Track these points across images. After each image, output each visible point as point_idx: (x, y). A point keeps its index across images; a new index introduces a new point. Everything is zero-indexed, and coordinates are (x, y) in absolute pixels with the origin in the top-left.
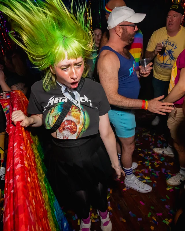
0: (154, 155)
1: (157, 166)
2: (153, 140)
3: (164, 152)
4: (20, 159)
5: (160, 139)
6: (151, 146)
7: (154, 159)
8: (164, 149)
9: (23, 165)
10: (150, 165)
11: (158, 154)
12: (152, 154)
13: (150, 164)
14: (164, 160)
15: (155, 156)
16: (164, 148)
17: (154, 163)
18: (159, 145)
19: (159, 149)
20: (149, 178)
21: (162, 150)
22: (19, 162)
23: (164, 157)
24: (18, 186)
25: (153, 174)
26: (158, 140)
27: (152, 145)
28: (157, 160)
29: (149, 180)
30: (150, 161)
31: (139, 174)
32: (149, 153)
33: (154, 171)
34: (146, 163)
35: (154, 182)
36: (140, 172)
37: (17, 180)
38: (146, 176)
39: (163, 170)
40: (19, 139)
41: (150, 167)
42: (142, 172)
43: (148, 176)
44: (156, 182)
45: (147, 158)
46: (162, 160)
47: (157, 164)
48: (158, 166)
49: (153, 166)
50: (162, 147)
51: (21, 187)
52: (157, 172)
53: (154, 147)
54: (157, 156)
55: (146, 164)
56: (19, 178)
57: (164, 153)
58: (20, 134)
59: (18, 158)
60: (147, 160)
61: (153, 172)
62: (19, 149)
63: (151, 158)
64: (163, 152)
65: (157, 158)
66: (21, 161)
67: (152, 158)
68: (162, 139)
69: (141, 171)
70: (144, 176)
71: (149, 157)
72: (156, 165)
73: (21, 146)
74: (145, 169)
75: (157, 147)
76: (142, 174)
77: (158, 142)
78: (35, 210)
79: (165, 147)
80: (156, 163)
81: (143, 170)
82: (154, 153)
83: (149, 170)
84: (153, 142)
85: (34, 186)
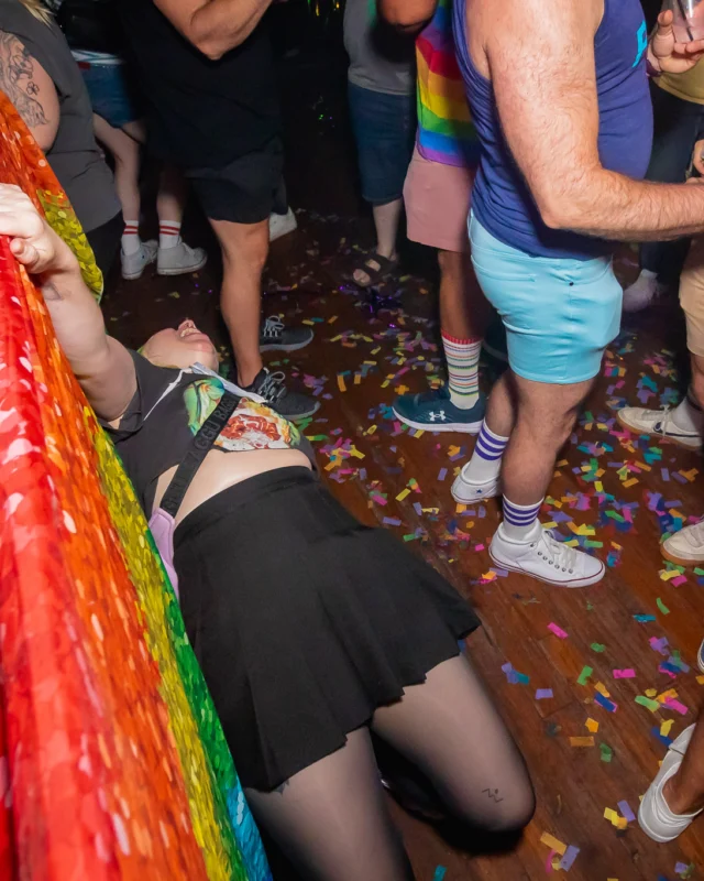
0: (620, 439)
1: (629, 484)
2: (622, 372)
3: (662, 427)
4: (25, 415)
5: (649, 371)
6: (608, 398)
7: (619, 455)
8: (664, 413)
9: (37, 449)
10: (599, 479)
11: (635, 435)
12: (612, 433)
13: (600, 473)
14: (659, 458)
15: (625, 441)
16: (663, 409)
17: (618, 472)
18: (643, 396)
19: (642, 411)
20: (592, 532)
21: (654, 417)
22: (16, 429)
23: (659, 446)
24: (20, 546)
25: (609, 513)
26: (642, 374)
27: (616, 393)
28: (632, 458)
29: (591, 538)
30: (602, 461)
31: (550, 513)
32: (602, 426)
33: (616, 505)
34: (586, 468)
35: (613, 549)
36: (558, 505)
37: (15, 514)
38: (578, 525)
39: (653, 500)
40: (12, 322)
41: (599, 486)
42: (566, 505)
43: (589, 523)
44: (618, 547)
45: (592, 448)
46: (649, 458)
47: (630, 476)
48: (634, 481)
49: (611, 482)
50: (654, 405)
51: (35, 551)
52: (627, 508)
53: (622, 405)
54: (630, 442)
55: (586, 473)
56: (20, 505)
57: (661, 431)
58: (15, 299)
59: (13, 410)
60: (587, 458)
61: (612, 508)
62: (13, 370)
63: (604, 449)
64: (658, 425)
65: (632, 450)
66: (27, 428)
67: (610, 449)
68: (656, 369)
69: (560, 500)
70: (571, 525)
71: (599, 446)
72: (623, 477)
73: (25, 355)
74: (579, 493)
75: (635, 403)
76: (562, 516)
77: (640, 384)
78: (104, 662)
79: (666, 407)
80: (623, 471)
81: (569, 498)
82: (619, 427)
83: (594, 501)
84: (620, 385)
85: (92, 557)
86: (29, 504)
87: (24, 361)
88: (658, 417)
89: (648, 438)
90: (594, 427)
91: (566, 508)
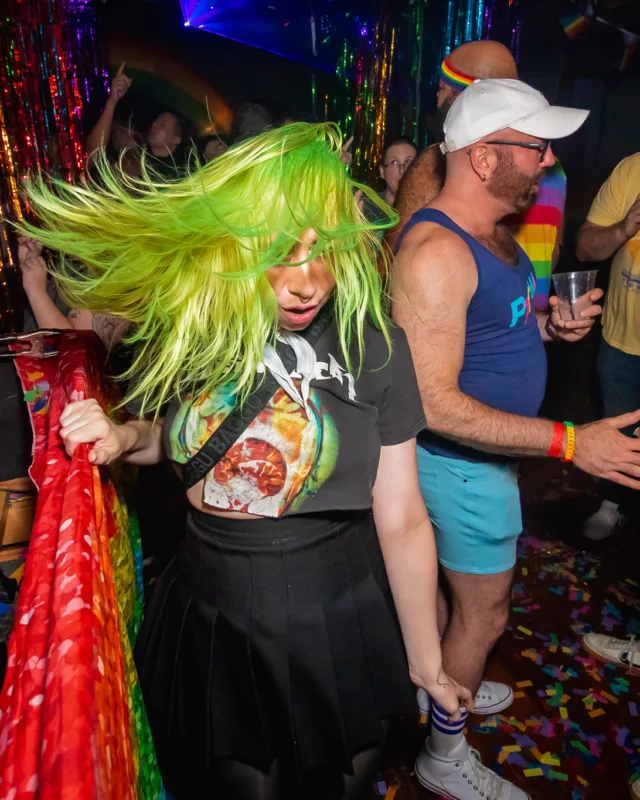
0: (586, 665)
1: (594, 714)
2: (586, 597)
3: (629, 658)
4: (82, 579)
5: (613, 599)
6: (573, 622)
7: (584, 682)
8: (631, 643)
9: (88, 606)
10: (564, 705)
11: (600, 662)
12: (577, 658)
13: (565, 699)
14: (626, 690)
15: (590, 668)
16: (629, 639)
17: (584, 700)
18: (608, 624)
19: (607, 639)
20: (556, 762)
21: (619, 646)
22: (75, 590)
23: (627, 678)
24: (66, 681)
25: (575, 744)
26: (607, 601)
27: (581, 618)
28: (599, 688)
29: (555, 768)
30: (567, 686)
31: (514, 735)
32: (566, 650)
33: (581, 735)
34: (551, 692)
35: (579, 783)
36: (523, 728)
37: (66, 656)
38: (543, 752)
39: (622, 735)
40: (82, 509)
41: (564, 713)
42: (530, 729)
43: (555, 752)
44: (584, 782)
45: (555, 672)
46: (616, 688)
47: (596, 706)
48: (600, 712)
49: (576, 708)
50: (619, 633)
51: (76, 685)
52: (593, 740)
53: (587, 630)
54: (596, 670)
55: (549, 697)
56: (70, 649)
57: (627, 662)
58: (87, 491)
59: (75, 576)
60: (552, 681)
61: (578, 739)
62: (78, 545)
63: (569, 674)
64: (625, 655)
65: (598, 679)
66: (82, 590)
67: (576, 675)
68: (620, 597)
69: (524, 723)
70: (535, 751)
71: (564, 670)
72: (589, 707)
73: (88, 533)
74: (544, 718)
75: (600, 630)
76: (527, 740)
77: (604, 612)
79: (633, 637)
80: (589, 700)
81: (533, 722)
82: (584, 652)
83: (559, 728)
84: (585, 610)
85: (111, 699)
86: (77, 649)
87: (87, 538)
88: (624, 646)
89: (613, 667)
90: (559, 649)
91: (530, 731)
